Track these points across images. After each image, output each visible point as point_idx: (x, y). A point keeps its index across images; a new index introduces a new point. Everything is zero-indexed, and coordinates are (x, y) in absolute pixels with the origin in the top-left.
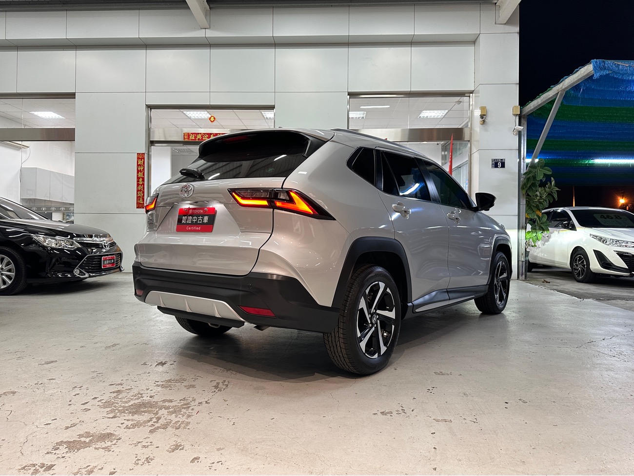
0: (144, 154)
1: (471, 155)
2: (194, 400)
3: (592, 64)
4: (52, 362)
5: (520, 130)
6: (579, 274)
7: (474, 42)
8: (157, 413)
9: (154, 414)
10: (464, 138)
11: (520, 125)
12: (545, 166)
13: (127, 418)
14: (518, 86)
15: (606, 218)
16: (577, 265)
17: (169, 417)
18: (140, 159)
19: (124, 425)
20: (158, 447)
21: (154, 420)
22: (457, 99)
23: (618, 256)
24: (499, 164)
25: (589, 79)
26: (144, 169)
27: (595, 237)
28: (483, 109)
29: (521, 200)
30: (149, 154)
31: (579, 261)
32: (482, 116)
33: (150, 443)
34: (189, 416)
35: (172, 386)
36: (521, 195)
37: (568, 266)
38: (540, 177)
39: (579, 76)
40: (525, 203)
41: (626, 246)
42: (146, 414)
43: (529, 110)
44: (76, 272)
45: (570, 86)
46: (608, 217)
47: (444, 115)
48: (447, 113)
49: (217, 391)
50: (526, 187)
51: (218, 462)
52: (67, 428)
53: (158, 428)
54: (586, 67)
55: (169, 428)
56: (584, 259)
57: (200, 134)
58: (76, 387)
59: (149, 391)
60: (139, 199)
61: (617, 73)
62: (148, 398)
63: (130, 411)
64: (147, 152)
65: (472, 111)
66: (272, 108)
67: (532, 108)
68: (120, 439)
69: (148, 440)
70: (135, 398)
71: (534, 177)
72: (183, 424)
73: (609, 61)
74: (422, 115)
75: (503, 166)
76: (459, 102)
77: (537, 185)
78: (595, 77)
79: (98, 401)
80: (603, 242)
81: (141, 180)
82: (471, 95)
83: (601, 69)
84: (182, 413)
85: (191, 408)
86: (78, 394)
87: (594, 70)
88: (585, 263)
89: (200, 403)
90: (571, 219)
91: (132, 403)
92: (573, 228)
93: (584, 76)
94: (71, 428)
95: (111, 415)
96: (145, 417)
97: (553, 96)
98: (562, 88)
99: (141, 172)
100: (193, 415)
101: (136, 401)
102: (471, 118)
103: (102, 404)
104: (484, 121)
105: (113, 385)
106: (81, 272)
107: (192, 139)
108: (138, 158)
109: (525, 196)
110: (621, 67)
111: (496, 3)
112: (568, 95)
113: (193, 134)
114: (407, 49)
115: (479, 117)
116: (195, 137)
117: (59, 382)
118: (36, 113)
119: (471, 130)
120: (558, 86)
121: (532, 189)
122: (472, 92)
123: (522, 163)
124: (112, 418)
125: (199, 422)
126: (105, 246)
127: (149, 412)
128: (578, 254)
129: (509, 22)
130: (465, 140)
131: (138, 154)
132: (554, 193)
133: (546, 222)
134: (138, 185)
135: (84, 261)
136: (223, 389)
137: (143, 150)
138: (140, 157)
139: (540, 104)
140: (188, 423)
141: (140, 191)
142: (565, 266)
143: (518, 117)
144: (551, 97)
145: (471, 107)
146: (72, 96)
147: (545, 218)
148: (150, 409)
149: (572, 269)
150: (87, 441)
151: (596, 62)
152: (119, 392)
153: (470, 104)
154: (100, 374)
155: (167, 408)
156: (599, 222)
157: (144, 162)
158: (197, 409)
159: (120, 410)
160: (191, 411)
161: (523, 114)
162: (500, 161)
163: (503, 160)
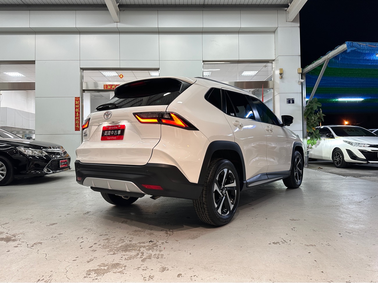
0: (79, 97)
1: (274, 96)
2: (158, 241)
3: (346, 44)
4: (54, 224)
5: (302, 82)
6: (337, 163)
7: (274, 32)
8: (139, 250)
9: (138, 250)
10: (269, 86)
11: (302, 79)
12: (318, 102)
13: (122, 254)
14: (300, 57)
15: (350, 131)
16: (336, 158)
17: (149, 252)
18: (77, 100)
19: (124, 258)
20: (152, 270)
21: (140, 254)
22: (264, 64)
23: (360, 152)
24: (291, 101)
25: (344, 52)
26: (79, 107)
27: (346, 142)
28: (281, 70)
29: (304, 121)
30: (82, 98)
31: (337, 156)
32: (281, 74)
33: (146, 267)
34: (160, 251)
35: (139, 234)
36: (304, 119)
37: (331, 159)
38: (315, 108)
39: (338, 50)
40: (306, 123)
41: (364, 146)
42: (133, 251)
43: (307, 70)
44: (45, 170)
45: (332, 56)
46: (351, 130)
47: (255, 74)
48: (258, 72)
49: (168, 236)
50: (307, 114)
51: (194, 276)
52: (88, 262)
53: (145, 259)
54: (342, 46)
55: (152, 258)
56: (340, 155)
57: (114, 85)
58: (79, 238)
59: (126, 238)
60: (77, 125)
61: (359, 49)
62: (129, 242)
63: (122, 250)
64: (81, 97)
65: (274, 71)
66: (157, 69)
67: (309, 69)
68: (126, 266)
69: (143, 266)
70: (120, 242)
71: (312, 108)
72: (159, 255)
73: (355, 43)
74: (243, 74)
75: (293, 102)
76: (266, 66)
77: (313, 113)
78: (348, 51)
79: (98, 245)
80: (351, 144)
81: (77, 113)
82: (273, 62)
83: (351, 47)
84: (155, 249)
85: (159, 246)
86: (83, 242)
87: (347, 47)
88: (341, 157)
89: (163, 243)
90: (331, 132)
91: (120, 245)
92: (333, 137)
93: (341, 51)
94: (91, 262)
95: (112, 253)
96: (133, 253)
97: (322, 62)
98: (327, 57)
99: (77, 109)
100: (162, 250)
101: (123, 244)
102: (273, 75)
103: (102, 247)
104: (282, 77)
105: (101, 235)
106: (48, 170)
107: (109, 89)
108: (76, 100)
109: (306, 119)
110: (361, 46)
111: (286, 10)
112: (331, 62)
113: (109, 85)
114: (236, 36)
115: (279, 75)
116: (111, 87)
117: (66, 235)
118: (7, 73)
119: (274, 82)
120: (325, 56)
121: (310, 115)
122: (274, 60)
123: (304, 101)
124: (113, 254)
125: (169, 254)
126: (61, 154)
127: (135, 250)
128: (337, 152)
129: (294, 21)
130: (270, 88)
131: (75, 97)
132: (322, 117)
133: (318, 134)
134: (76, 116)
135: (50, 163)
136: (172, 235)
137: (78, 95)
138: (77, 99)
139: (314, 67)
140: (162, 255)
141: (77, 120)
142: (329, 159)
143: (300, 75)
144: (321, 63)
145: (273, 69)
146: (33, 62)
147: (318, 132)
148: (133, 248)
149: (333, 161)
150: (106, 269)
151: (348, 43)
152: (107, 239)
153: (272, 67)
154: (89, 229)
155: (144, 247)
156: (346, 133)
157: (79, 102)
158: (163, 246)
159: (115, 250)
160: (160, 248)
161: (304, 72)
162: (291, 99)
163: (293, 99)
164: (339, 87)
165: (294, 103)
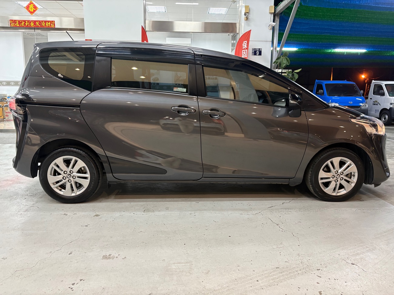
5: (274, 26)
11: (274, 21)
24: (257, 52)
28: (246, 7)
43: (280, 9)
47: (226, 12)
48: (228, 10)
67: (282, 7)
76: (234, 1)
102: (240, 15)
104: (247, 18)
115: (244, 14)
123: (274, 52)
139: (286, 5)
143: (272, 15)
153: (239, 3)
161: (277, 12)
162: (258, 50)
163: (260, 50)
164: (328, 35)
165: (261, 55)
